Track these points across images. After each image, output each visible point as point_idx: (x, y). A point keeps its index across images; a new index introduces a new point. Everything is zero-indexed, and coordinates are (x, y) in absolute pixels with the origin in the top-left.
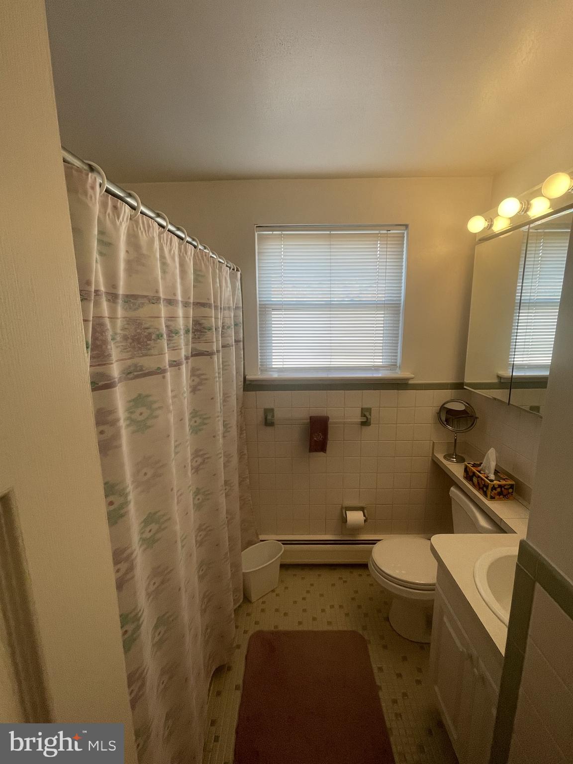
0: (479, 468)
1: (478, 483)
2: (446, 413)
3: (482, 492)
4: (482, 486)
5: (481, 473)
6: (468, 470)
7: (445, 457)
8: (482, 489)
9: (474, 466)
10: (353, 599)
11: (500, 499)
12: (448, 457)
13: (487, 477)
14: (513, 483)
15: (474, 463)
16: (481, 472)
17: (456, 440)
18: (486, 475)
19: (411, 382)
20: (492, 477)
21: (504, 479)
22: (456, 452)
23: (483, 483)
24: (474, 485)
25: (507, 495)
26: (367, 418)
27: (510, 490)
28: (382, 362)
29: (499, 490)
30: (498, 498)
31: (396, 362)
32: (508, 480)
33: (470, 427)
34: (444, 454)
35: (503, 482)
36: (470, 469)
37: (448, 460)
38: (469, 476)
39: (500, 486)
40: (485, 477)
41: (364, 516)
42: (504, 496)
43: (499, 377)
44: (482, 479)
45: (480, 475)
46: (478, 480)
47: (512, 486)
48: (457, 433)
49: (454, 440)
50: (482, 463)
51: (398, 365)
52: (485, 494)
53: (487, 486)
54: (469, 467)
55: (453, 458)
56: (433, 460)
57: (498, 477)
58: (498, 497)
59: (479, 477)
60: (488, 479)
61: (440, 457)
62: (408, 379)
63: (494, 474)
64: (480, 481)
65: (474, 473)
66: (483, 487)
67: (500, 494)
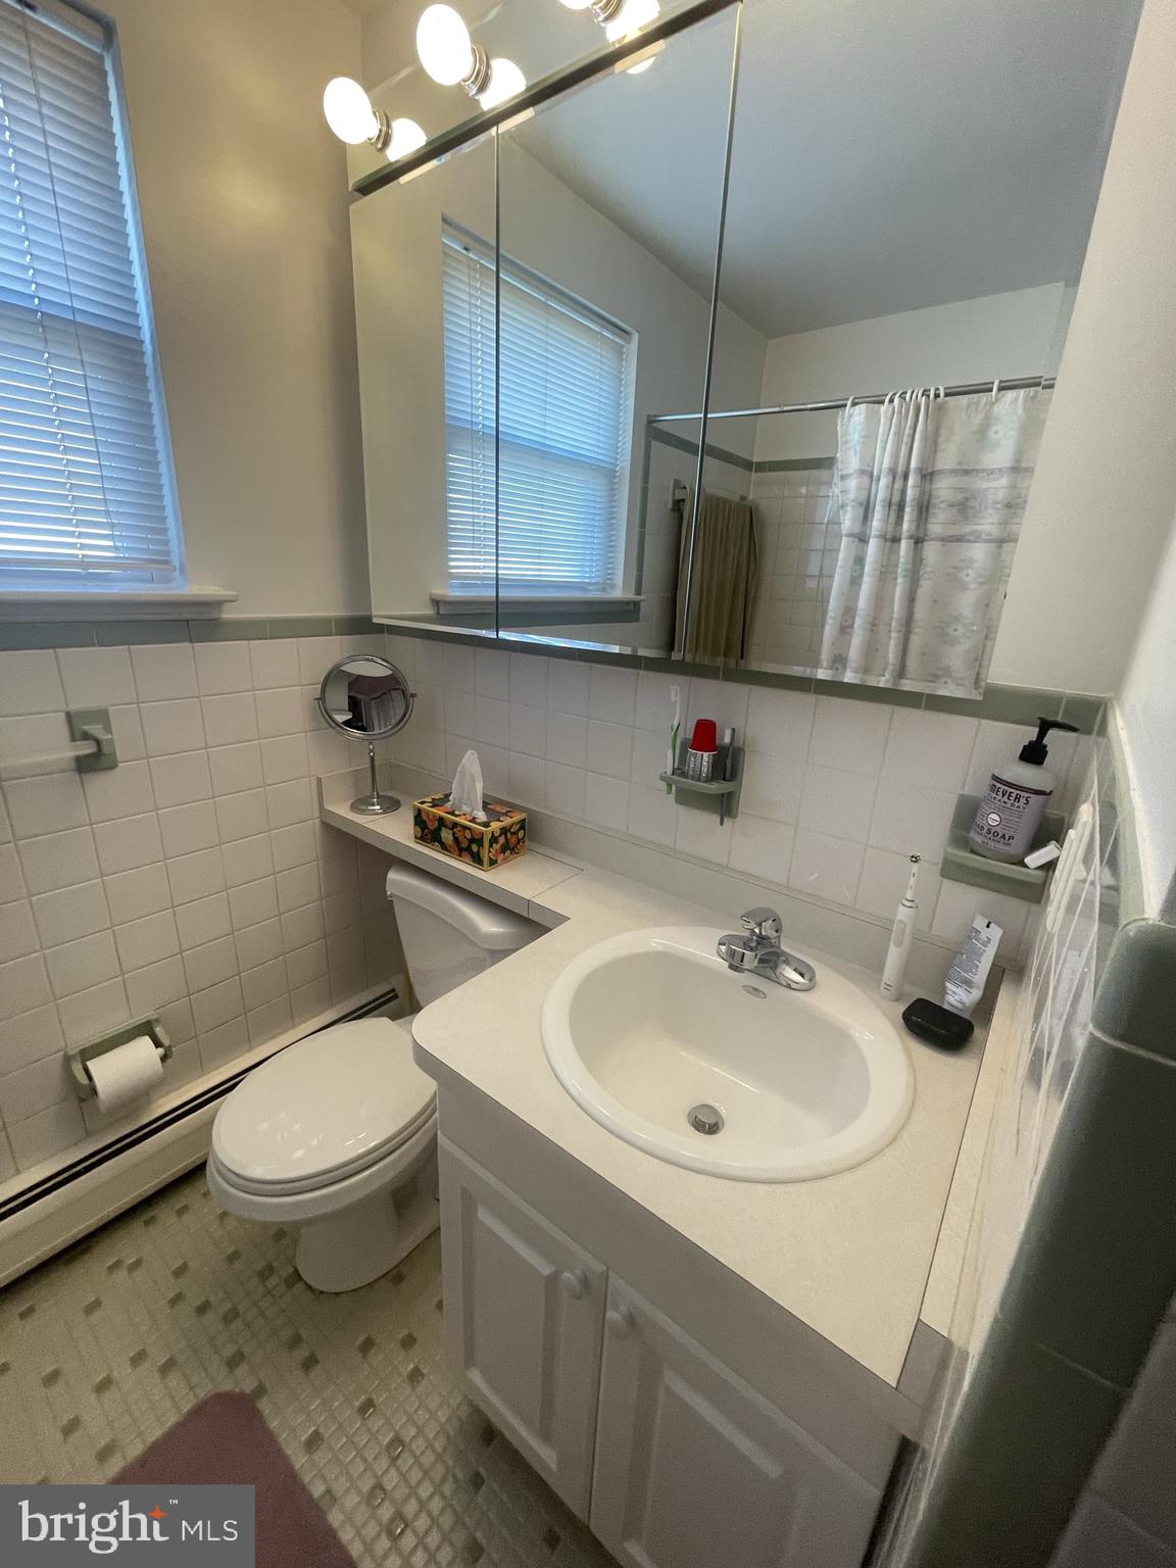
0: (448, 805)
1: (456, 839)
2: (349, 688)
3: (468, 858)
4: (465, 844)
5: (456, 816)
6: (424, 817)
7: (354, 808)
8: (468, 849)
9: (437, 805)
10: (175, 1301)
11: (506, 860)
12: (360, 805)
13: (473, 820)
14: (524, 816)
15: (433, 799)
16: (457, 813)
17: (372, 759)
18: (469, 818)
19: (228, 614)
20: (482, 816)
21: (506, 814)
22: (379, 790)
23: (469, 837)
24: (444, 848)
25: (516, 846)
26: (98, 742)
27: (521, 833)
28: (116, 549)
29: (502, 840)
30: (503, 859)
31: (168, 553)
32: (514, 815)
33: (398, 724)
34: (349, 803)
35: (507, 821)
36: (428, 813)
37: (363, 812)
38: (429, 830)
39: (504, 831)
40: (470, 821)
41: (157, 1044)
42: (513, 850)
43: (436, 602)
44: (465, 828)
45: (458, 819)
46: (454, 834)
47: (522, 824)
48: (375, 742)
49: (369, 761)
50: (450, 795)
51: (176, 563)
52: (477, 859)
53: (478, 840)
54: (425, 810)
55: (373, 805)
56: (322, 822)
57: (493, 815)
58: (501, 856)
59: (455, 825)
60: (479, 824)
61: (342, 810)
62: (217, 604)
63: (484, 810)
64: (458, 835)
65: (441, 819)
66: (469, 846)
67: (503, 850)
